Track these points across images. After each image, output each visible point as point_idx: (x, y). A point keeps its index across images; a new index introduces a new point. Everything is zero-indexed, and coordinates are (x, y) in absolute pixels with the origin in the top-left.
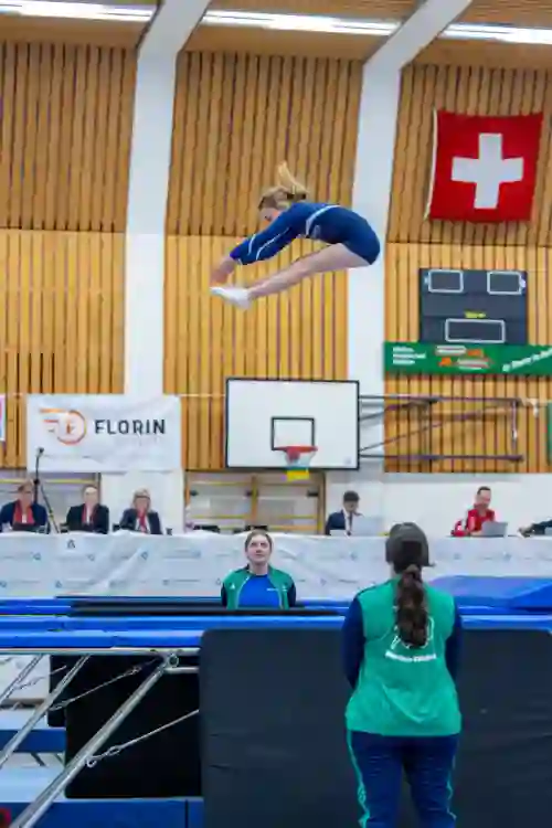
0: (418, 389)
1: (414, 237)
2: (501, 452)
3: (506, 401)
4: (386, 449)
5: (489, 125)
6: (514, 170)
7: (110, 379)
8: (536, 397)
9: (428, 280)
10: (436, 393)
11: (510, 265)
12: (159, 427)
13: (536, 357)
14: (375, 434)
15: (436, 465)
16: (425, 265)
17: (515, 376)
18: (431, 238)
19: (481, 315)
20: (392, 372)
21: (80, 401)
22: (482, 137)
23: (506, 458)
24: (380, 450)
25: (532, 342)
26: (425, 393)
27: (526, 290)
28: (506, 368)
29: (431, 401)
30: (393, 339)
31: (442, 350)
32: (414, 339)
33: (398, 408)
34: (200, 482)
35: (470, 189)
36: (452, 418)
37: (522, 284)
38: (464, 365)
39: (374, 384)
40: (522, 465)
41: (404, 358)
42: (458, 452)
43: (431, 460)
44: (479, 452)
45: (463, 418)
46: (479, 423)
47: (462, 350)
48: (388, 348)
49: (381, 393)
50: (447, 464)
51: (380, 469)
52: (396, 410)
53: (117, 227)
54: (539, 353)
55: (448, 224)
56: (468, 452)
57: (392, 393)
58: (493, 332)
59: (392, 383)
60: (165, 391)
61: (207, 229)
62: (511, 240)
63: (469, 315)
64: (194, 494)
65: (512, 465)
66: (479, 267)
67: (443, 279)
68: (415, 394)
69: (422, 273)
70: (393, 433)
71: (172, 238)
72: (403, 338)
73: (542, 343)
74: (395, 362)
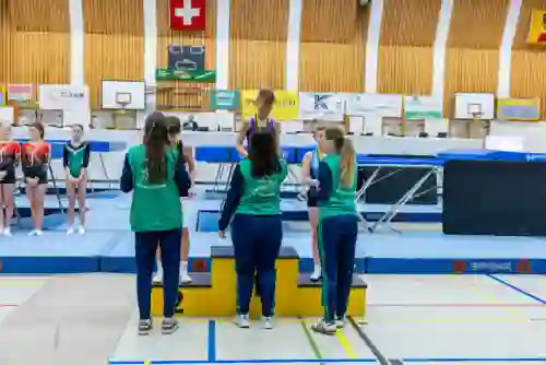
0: (168, 85)
1: (167, 35)
2: (195, 105)
3: (196, 89)
4: (156, 104)
6: (196, 12)
7: (66, 80)
8: (208, 88)
10: (173, 86)
11: (199, 44)
12: (82, 95)
13: (207, 74)
14: (152, 99)
15: (173, 109)
16: (170, 44)
17: (200, 81)
20: (158, 79)
21: (57, 86)
24: (154, 104)
25: (206, 69)
26: (170, 86)
28: (196, 78)
29: (172, 89)
30: (159, 68)
31: (176, 72)
32: (166, 68)
34: (96, 114)
36: (179, 94)
38: (183, 77)
39: (151, 81)
40: (202, 110)
41: (164, 74)
45: (182, 94)
46: (188, 96)
47: (182, 72)
48: (157, 71)
49: (155, 86)
50: (177, 108)
52: (160, 91)
56: (184, 104)
57: (159, 86)
59: (159, 83)
66: (188, 45)
67: (177, 49)
68: (166, 86)
69: (169, 47)
70: (159, 99)
71: (86, 34)
72: (163, 68)
73: (209, 70)
74: (159, 75)
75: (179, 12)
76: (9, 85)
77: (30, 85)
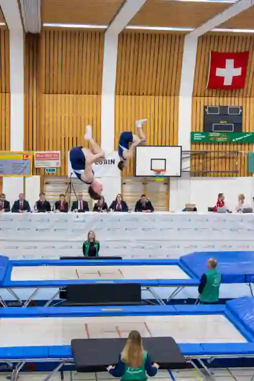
0: (202, 148)
1: (203, 95)
2: (231, 170)
3: (234, 152)
4: (191, 169)
5: (230, 56)
6: (238, 72)
8: (244, 150)
9: (207, 110)
10: (209, 150)
11: (237, 104)
12: (113, 162)
13: (245, 137)
14: (187, 164)
15: (208, 174)
16: (206, 105)
17: (237, 143)
18: (208, 94)
19: (226, 122)
20: (193, 142)
22: (227, 60)
23: (233, 172)
24: (189, 170)
25: (244, 131)
26: (205, 150)
27: (242, 113)
28: (234, 140)
29: (207, 152)
30: (194, 131)
31: (211, 135)
32: (202, 131)
33: (195, 155)
34: (127, 180)
35: (222, 79)
36: (214, 158)
37: (240, 111)
38: (220, 140)
39: (187, 146)
40: (239, 174)
41: (198, 137)
42: (216, 170)
43: (206, 173)
44: (224, 170)
45: (218, 158)
46: (224, 160)
47: (218, 134)
48: (192, 134)
49: (189, 150)
50: (212, 174)
51: (189, 176)
52: (194, 155)
53: (98, 93)
54: (246, 135)
55: (214, 90)
56: (220, 170)
57: (194, 150)
58: (229, 128)
59: (194, 146)
60: (115, 149)
61: (129, 93)
62: (237, 95)
63: (221, 122)
64: (124, 184)
65: (235, 174)
66: (225, 105)
68: (201, 150)
69: (205, 107)
70: (193, 164)
71: (118, 96)
72: (198, 130)
73: (247, 131)
74: (195, 139)
75: (220, 72)
76: (35, 153)
77: (59, 152)
